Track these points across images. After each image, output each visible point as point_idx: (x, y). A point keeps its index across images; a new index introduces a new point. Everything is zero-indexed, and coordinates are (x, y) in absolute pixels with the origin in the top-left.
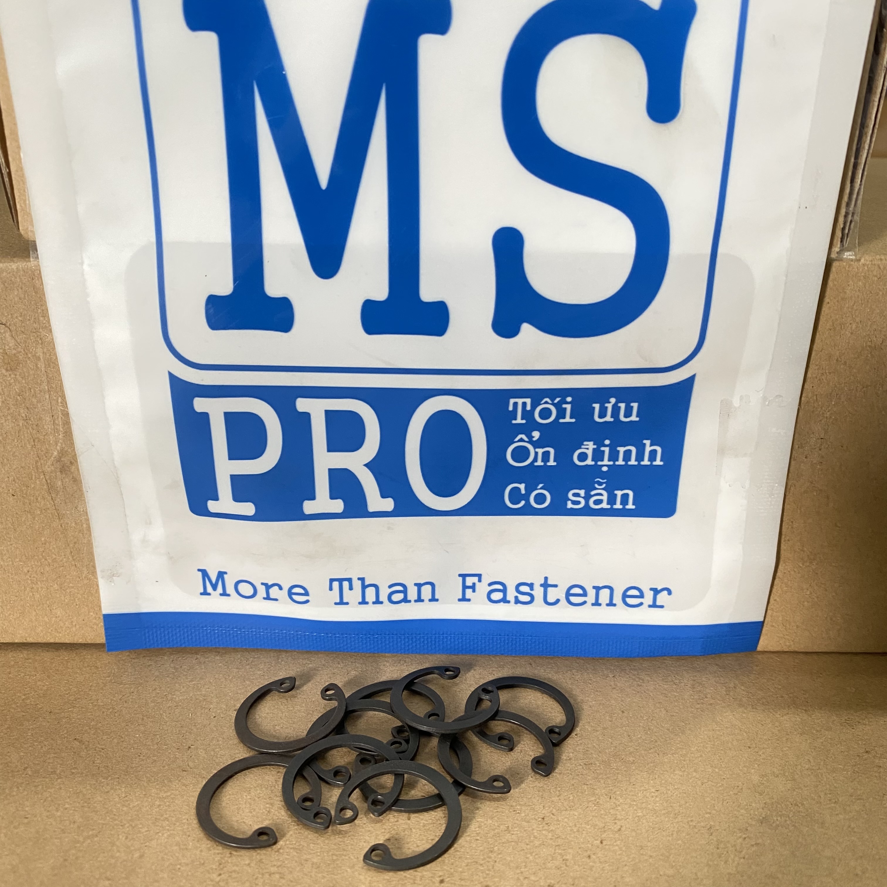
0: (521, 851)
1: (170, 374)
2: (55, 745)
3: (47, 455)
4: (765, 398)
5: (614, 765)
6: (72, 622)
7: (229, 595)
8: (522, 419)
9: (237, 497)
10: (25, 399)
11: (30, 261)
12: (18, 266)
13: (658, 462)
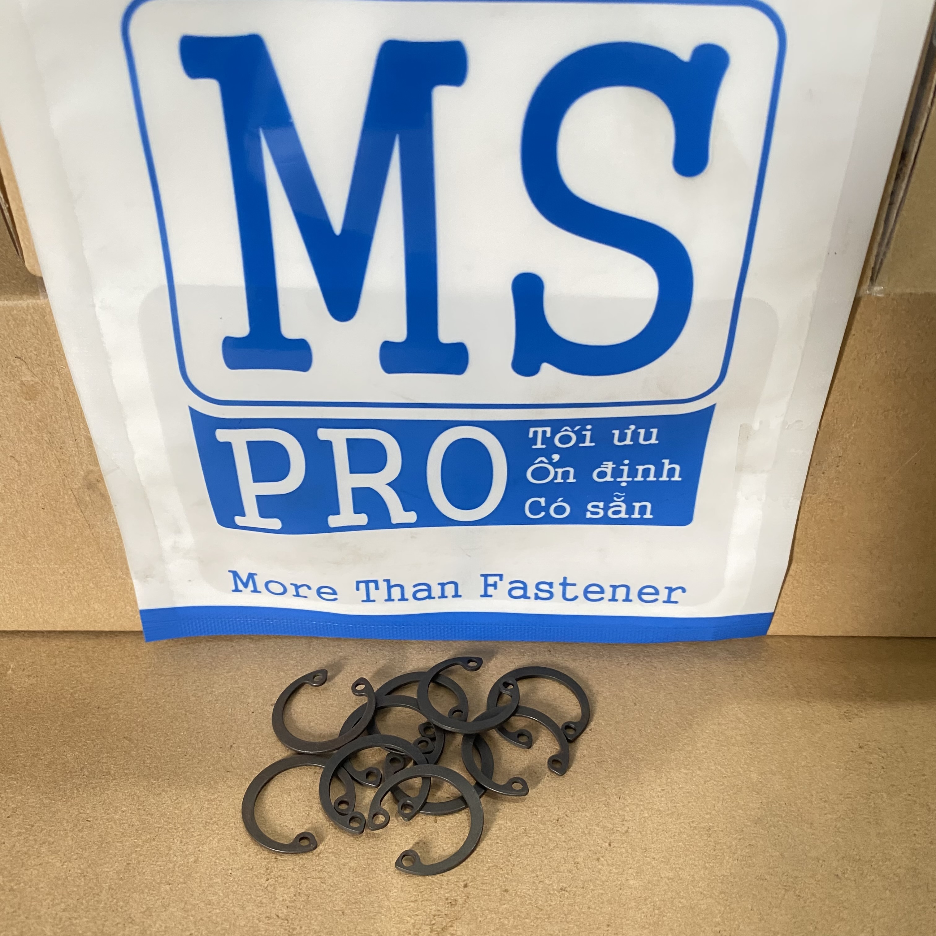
1: (191, 409)
2: (106, 743)
3: (73, 474)
4: (784, 423)
5: (624, 763)
7: (260, 592)
8: (542, 444)
9: (263, 514)
10: (47, 425)
11: (40, 299)
12: (28, 304)
13: (676, 478)
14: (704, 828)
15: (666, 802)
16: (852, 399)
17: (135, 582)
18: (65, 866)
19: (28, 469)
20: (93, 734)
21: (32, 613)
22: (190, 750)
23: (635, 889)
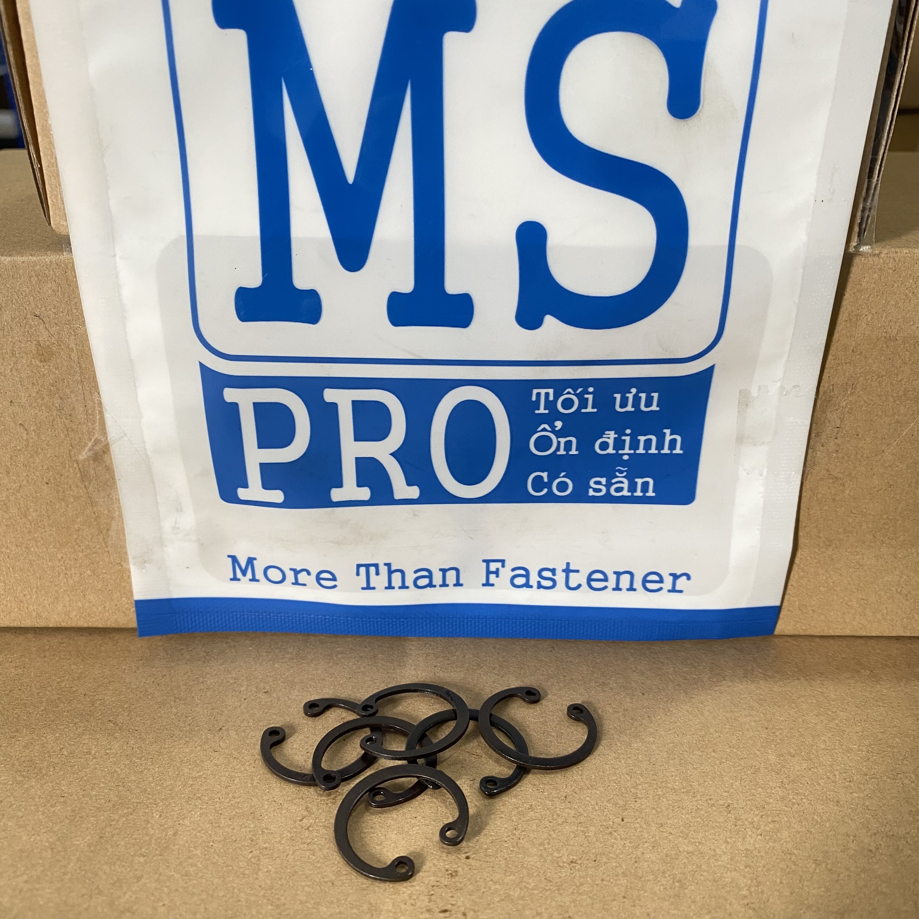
0: (544, 828)
1: (201, 365)
2: (89, 726)
3: (80, 443)
4: (782, 388)
5: (635, 746)
6: (105, 607)
7: (258, 581)
9: (267, 485)
10: (59, 390)
11: (63, 255)
12: (52, 259)
13: (678, 450)
14: (722, 805)
15: (681, 781)
16: (846, 363)
17: (133, 569)
18: (32, 839)
19: (36, 438)
20: (77, 718)
22: (177, 732)
23: (652, 862)
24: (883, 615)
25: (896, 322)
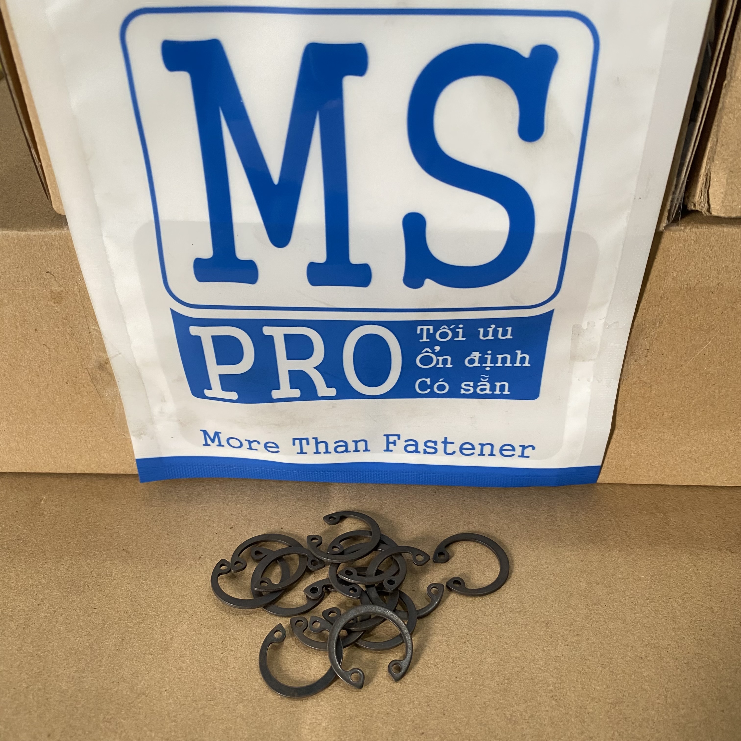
1: (172, 310)
2: (110, 554)
3: (88, 358)
4: (605, 324)
7: (223, 446)
8: (427, 339)
9: (225, 388)
10: (69, 322)
11: (64, 230)
12: (56, 233)
13: (527, 364)
14: (544, 622)
15: (517, 603)
16: (655, 306)
17: (133, 439)
18: (77, 641)
19: (56, 354)
20: (100, 547)
21: (59, 460)
22: (170, 560)
23: (491, 665)
24: (677, 472)
25: (695, 278)
